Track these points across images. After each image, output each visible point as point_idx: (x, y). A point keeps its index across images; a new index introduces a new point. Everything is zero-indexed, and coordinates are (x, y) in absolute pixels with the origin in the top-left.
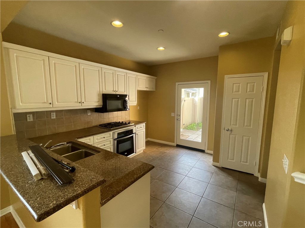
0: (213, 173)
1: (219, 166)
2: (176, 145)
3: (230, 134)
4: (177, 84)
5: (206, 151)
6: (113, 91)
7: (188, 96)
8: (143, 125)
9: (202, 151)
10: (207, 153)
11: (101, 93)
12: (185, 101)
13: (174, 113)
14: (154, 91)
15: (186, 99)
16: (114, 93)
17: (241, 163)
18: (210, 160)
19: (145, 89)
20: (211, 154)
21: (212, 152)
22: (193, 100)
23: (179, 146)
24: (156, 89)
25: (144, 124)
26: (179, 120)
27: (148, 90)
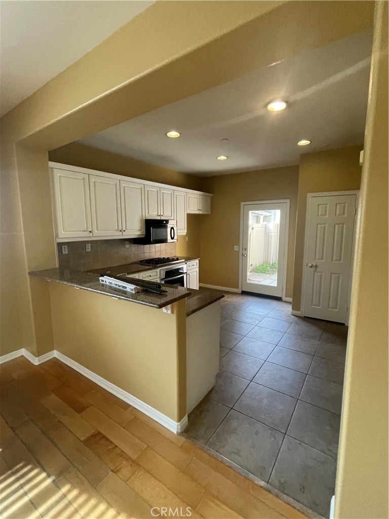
0: (291, 323)
1: (300, 316)
2: (240, 292)
3: (314, 272)
4: (242, 204)
5: (284, 299)
6: (158, 215)
7: (258, 221)
8: (196, 262)
9: (278, 299)
10: (285, 302)
11: (144, 218)
12: (253, 229)
13: (238, 246)
14: (209, 215)
15: (255, 225)
16: (159, 218)
17: (329, 309)
18: (289, 309)
19: (197, 212)
20: (290, 303)
21: (290, 300)
22: (266, 227)
23: (245, 293)
24: (211, 212)
25: (198, 261)
26: (245, 256)
27: (201, 212)
